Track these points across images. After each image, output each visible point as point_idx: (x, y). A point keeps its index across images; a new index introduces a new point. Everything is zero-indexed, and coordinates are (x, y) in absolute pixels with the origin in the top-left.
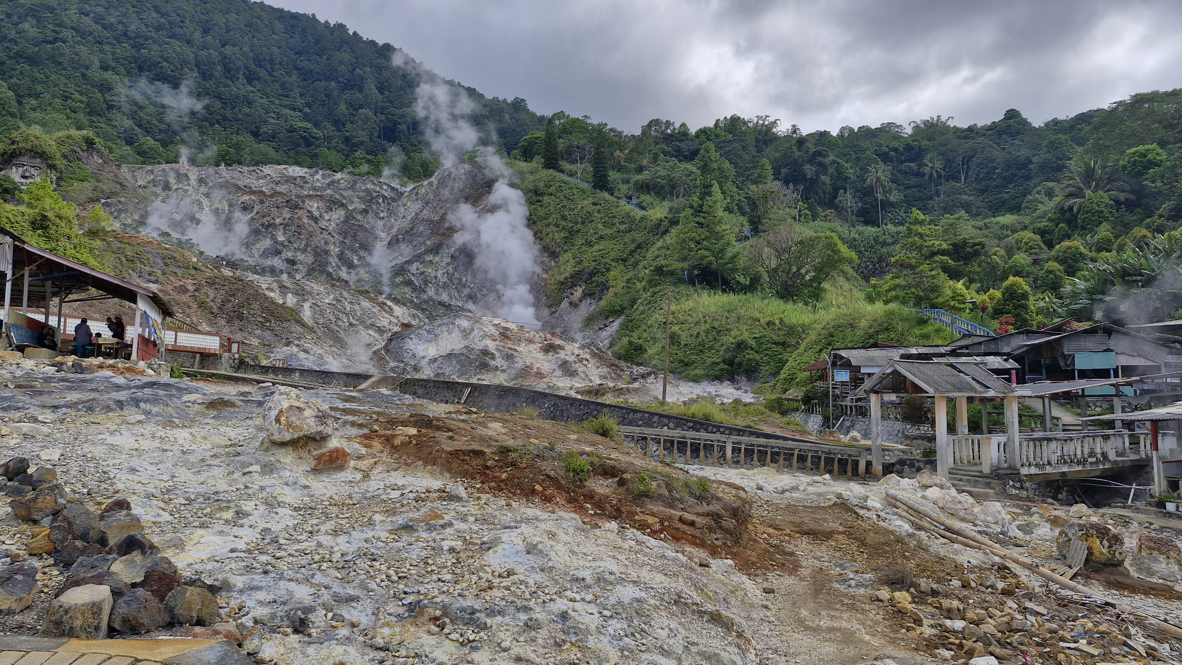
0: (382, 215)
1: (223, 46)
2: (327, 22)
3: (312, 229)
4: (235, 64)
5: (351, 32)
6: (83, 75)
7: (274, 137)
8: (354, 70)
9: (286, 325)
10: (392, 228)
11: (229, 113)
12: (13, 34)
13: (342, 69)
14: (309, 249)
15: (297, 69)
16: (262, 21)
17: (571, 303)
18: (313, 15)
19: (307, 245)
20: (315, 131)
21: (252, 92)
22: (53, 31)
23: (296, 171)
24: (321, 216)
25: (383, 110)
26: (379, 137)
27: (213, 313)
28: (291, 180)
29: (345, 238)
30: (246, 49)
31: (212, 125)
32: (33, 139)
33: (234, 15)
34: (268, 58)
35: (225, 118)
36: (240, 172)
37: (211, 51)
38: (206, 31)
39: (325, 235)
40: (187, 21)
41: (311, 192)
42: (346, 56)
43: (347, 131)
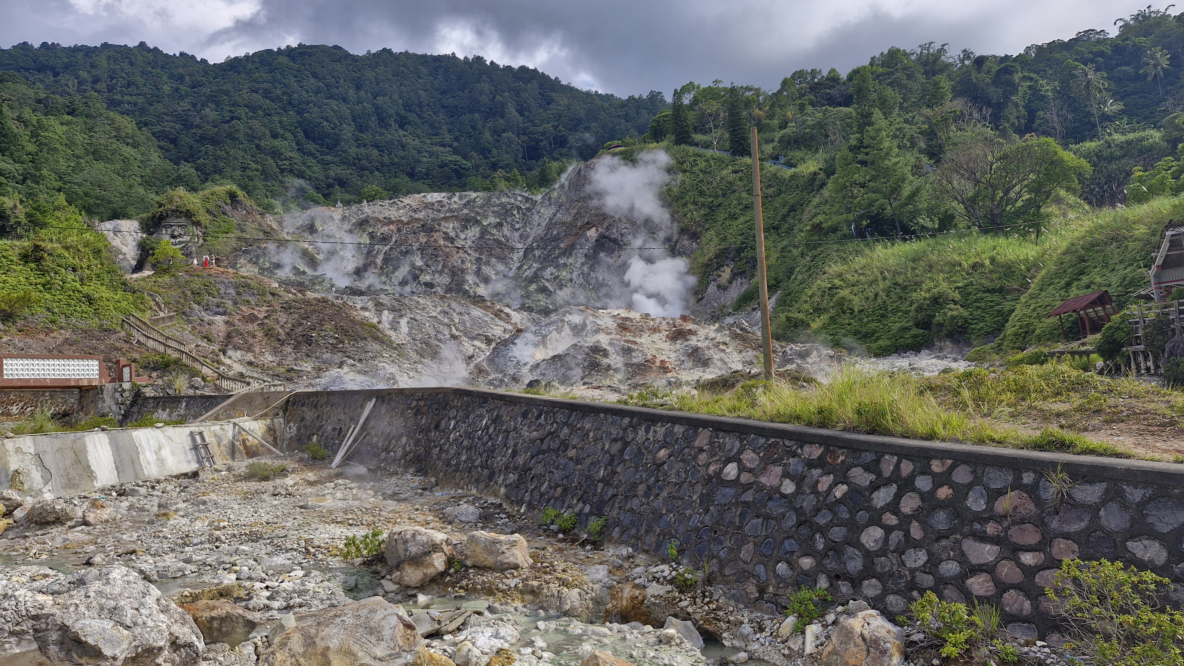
0: (517, 226)
1: (375, 98)
2: (466, 58)
3: (448, 250)
4: (387, 113)
5: (488, 63)
6: (258, 146)
7: (427, 174)
8: (494, 98)
9: (361, 344)
10: (528, 237)
11: (386, 159)
12: (197, 121)
13: (484, 99)
14: (446, 271)
15: (443, 107)
16: (408, 69)
17: (719, 287)
18: (453, 53)
19: (444, 266)
20: (464, 162)
21: (405, 136)
22: (229, 111)
23: (435, 197)
24: (457, 236)
25: (525, 130)
26: (524, 158)
27: (279, 340)
28: (428, 206)
29: (481, 254)
30: (396, 96)
31: (372, 172)
32: (178, 200)
33: (382, 68)
34: (416, 101)
35: (383, 165)
36: (381, 205)
37: (365, 104)
38: (358, 88)
39: (461, 254)
40: (342, 81)
41: (448, 215)
42: (486, 86)
43: (494, 157)
